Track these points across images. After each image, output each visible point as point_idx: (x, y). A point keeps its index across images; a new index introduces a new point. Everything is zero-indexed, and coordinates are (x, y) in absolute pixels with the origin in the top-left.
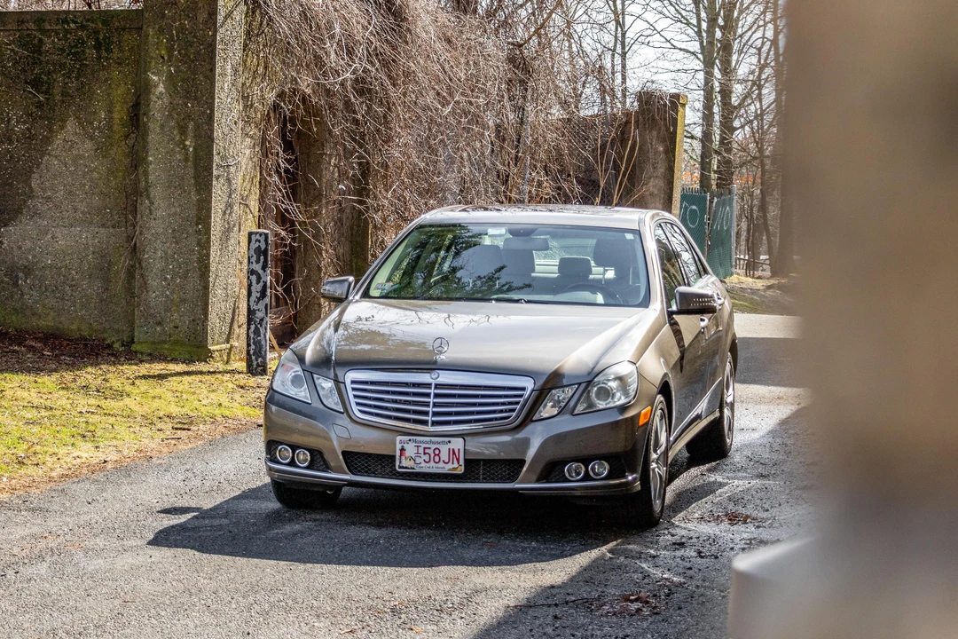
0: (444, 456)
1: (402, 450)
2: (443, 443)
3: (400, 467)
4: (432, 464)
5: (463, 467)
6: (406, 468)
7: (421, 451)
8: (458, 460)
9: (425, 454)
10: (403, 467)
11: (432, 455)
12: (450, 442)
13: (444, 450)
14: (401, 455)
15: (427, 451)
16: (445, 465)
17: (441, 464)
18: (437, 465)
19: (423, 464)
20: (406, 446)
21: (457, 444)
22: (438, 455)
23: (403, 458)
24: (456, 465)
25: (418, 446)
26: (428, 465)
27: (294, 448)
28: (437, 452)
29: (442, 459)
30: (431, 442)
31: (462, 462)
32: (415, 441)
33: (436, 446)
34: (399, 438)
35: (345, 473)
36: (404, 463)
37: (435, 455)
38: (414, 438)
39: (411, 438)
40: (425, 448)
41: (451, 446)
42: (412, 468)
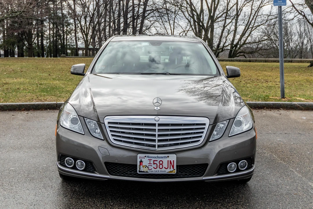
0: (165, 165)
1: (141, 162)
2: (165, 157)
3: (139, 172)
4: (158, 169)
5: (176, 170)
6: (143, 172)
7: (152, 162)
8: (173, 167)
9: (154, 164)
10: (141, 172)
11: (158, 164)
12: (168, 157)
13: (165, 161)
14: (140, 165)
15: (155, 162)
16: (166, 170)
17: (164, 169)
18: (161, 170)
19: (153, 170)
20: (143, 160)
21: (173, 158)
22: (162, 164)
23: (141, 166)
24: (172, 169)
25: (150, 160)
26: (156, 170)
27: (75, 159)
28: (161, 162)
29: (164, 167)
30: (158, 157)
31: (175, 167)
32: (148, 157)
33: (161, 159)
34: (139, 155)
35: (107, 174)
36: (142, 169)
37: (160, 164)
38: (148, 155)
39: (146, 155)
40: (154, 161)
41: (169, 159)
42: (146, 172)
